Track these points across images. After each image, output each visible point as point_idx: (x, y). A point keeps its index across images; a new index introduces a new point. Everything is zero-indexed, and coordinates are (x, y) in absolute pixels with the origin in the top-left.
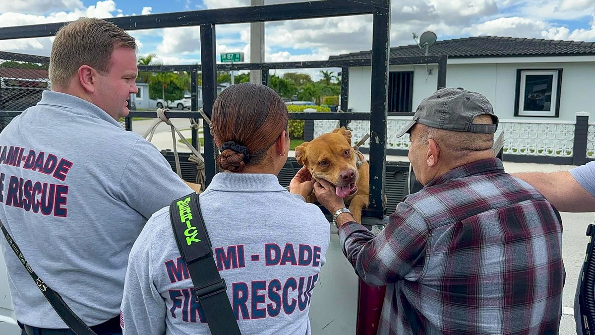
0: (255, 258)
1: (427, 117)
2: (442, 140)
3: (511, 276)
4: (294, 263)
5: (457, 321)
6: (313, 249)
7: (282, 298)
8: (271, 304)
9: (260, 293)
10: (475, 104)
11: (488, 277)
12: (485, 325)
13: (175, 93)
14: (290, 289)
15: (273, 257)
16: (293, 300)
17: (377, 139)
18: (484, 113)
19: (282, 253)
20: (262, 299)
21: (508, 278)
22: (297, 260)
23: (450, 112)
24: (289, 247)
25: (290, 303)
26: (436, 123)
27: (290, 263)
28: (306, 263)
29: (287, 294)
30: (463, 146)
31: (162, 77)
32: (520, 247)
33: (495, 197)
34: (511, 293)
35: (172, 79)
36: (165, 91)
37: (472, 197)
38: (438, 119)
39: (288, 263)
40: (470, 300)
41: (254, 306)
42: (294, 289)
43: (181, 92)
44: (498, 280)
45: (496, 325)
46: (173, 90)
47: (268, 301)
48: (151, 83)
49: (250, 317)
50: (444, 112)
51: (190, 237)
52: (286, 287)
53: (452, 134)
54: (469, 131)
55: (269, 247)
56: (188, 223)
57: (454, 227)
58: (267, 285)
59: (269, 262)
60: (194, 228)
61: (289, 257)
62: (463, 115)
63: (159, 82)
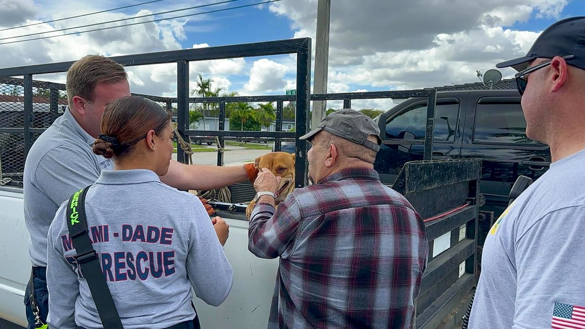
0: (116, 235)
1: (332, 127)
2: (341, 147)
3: (357, 262)
4: (143, 240)
5: (312, 294)
6: (161, 230)
7: (135, 267)
8: (130, 270)
9: (121, 260)
10: (370, 125)
11: (339, 261)
12: (332, 299)
13: (253, 127)
14: (142, 260)
15: (128, 235)
16: (146, 268)
17: (300, 153)
18: (375, 134)
19: (134, 232)
20: (122, 265)
21: (355, 264)
22: (146, 238)
23: (353, 126)
24: (140, 228)
25: (143, 271)
26: (340, 132)
27: (140, 240)
28: (155, 241)
29: (140, 265)
30: (355, 154)
31: (241, 112)
32: (371, 240)
33: (358, 199)
34: (355, 276)
35: (251, 114)
36: (244, 126)
37: (340, 197)
38: (341, 130)
39: (139, 240)
40: (323, 278)
41: (117, 271)
42: (146, 259)
43: (258, 126)
44: (347, 264)
45: (342, 301)
46: (251, 125)
47: (127, 268)
48: (231, 118)
49: (115, 280)
50: (348, 125)
51: (74, 219)
52: (139, 257)
53: (350, 143)
54: (363, 145)
55: (125, 227)
56: (74, 209)
57: (320, 219)
58: (126, 255)
59: (125, 239)
60: (77, 213)
61: (139, 235)
62: (362, 130)
63: (239, 117)
